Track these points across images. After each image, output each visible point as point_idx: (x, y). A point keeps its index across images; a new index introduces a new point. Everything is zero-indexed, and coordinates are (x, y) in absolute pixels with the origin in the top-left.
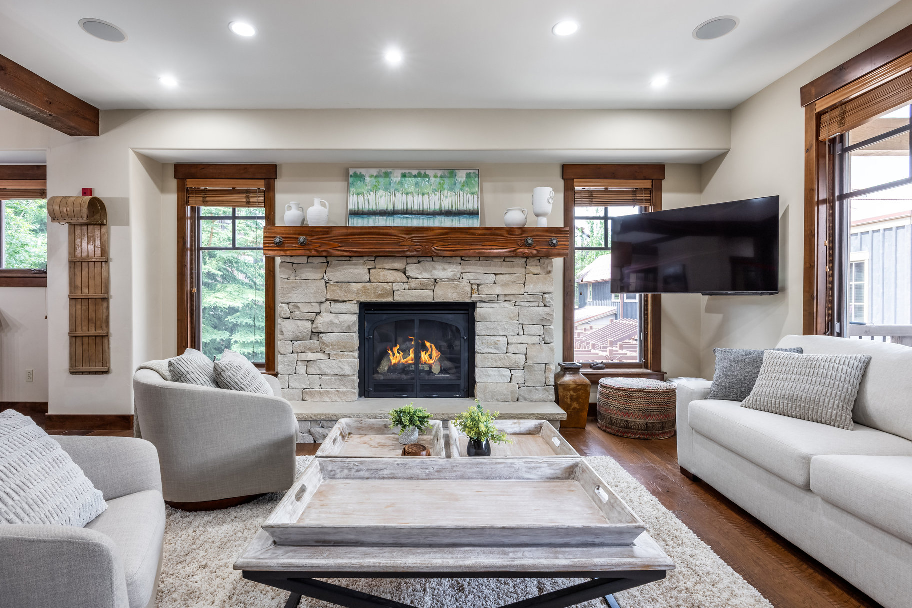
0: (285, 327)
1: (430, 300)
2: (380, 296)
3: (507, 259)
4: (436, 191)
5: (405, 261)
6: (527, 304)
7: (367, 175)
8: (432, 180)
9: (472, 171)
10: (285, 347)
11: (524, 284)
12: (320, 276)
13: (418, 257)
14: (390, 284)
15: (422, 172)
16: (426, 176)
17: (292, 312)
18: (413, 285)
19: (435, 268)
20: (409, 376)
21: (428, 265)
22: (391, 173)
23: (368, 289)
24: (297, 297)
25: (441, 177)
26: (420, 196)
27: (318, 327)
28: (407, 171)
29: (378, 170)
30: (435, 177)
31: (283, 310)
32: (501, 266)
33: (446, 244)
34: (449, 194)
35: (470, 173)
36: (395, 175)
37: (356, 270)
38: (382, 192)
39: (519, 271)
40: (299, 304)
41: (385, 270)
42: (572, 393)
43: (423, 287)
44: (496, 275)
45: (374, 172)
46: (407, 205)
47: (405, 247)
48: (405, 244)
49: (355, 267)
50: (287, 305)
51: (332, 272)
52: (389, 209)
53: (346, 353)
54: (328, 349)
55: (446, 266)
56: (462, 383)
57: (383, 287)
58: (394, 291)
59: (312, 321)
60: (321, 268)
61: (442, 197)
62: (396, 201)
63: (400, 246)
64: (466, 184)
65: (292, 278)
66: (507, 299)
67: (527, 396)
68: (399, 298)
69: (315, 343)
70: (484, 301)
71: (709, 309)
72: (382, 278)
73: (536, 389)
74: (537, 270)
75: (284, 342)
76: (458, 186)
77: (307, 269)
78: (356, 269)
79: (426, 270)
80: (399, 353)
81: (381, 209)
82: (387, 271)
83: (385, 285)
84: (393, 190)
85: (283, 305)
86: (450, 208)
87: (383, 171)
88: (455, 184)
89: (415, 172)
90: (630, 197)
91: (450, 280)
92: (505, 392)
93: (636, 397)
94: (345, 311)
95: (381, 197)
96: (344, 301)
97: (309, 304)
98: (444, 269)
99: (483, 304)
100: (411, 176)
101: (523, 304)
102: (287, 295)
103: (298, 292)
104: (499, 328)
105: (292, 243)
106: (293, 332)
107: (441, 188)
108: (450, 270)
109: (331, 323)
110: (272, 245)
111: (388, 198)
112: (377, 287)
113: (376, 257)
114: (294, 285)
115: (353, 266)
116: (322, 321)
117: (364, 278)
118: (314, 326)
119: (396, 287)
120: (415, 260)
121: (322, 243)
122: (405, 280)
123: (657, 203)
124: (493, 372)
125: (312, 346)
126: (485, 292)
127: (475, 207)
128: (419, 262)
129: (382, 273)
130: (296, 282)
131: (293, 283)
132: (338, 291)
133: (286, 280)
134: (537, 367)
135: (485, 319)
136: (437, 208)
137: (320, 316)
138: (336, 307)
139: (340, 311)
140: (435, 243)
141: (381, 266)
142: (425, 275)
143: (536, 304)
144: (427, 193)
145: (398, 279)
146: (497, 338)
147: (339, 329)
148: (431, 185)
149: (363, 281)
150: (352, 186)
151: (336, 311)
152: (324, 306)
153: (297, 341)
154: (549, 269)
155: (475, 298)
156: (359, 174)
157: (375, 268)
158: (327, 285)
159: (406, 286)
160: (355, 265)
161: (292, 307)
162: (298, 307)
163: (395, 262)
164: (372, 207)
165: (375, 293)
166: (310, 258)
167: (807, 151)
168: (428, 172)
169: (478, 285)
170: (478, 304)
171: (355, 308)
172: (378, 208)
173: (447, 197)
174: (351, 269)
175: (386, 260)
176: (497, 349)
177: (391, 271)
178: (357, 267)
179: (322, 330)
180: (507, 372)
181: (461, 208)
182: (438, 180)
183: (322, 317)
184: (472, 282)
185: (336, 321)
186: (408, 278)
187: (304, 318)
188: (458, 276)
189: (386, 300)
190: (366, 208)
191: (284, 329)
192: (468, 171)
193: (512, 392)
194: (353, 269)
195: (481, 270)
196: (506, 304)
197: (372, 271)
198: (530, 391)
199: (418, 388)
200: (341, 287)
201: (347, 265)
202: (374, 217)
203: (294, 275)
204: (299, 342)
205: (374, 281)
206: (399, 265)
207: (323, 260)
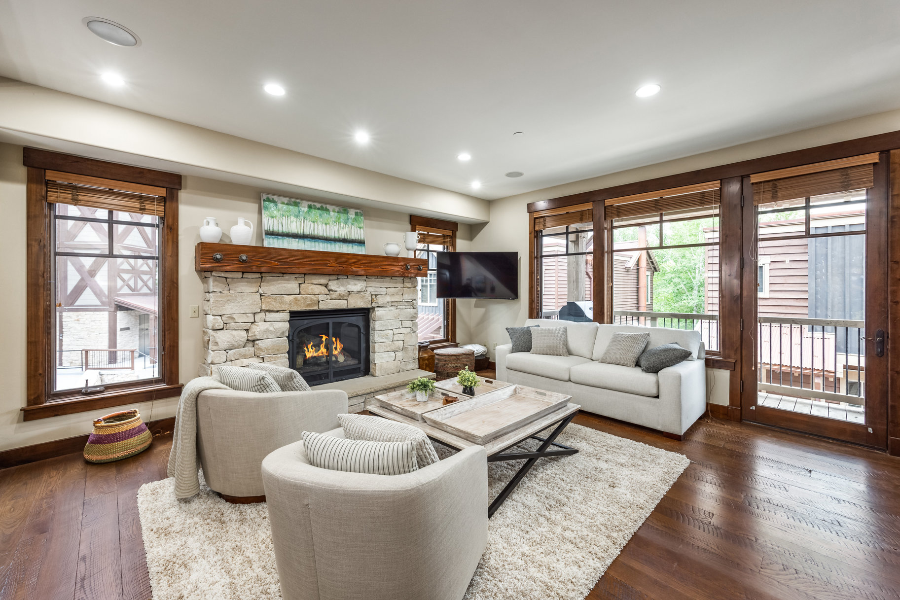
0: (219, 338)
1: (344, 307)
2: (309, 305)
3: (393, 278)
4: (335, 223)
5: (328, 278)
6: (404, 307)
7: (279, 202)
8: (332, 213)
9: (359, 211)
10: (220, 356)
11: (402, 294)
12: (255, 289)
13: (337, 275)
14: (317, 296)
15: (324, 206)
16: (327, 210)
17: (226, 324)
18: (334, 296)
19: (349, 284)
20: (323, 367)
21: (344, 281)
22: (299, 203)
23: (299, 300)
24: (231, 309)
25: (338, 212)
26: (324, 225)
27: (255, 335)
28: (312, 204)
29: (288, 199)
30: (334, 211)
31: (217, 322)
32: (390, 282)
33: (360, 266)
34: (344, 226)
35: (357, 212)
36: (303, 205)
37: (289, 285)
38: (293, 218)
39: (400, 285)
40: (234, 316)
41: (313, 285)
42: (426, 362)
43: (341, 297)
44: (387, 288)
45: (286, 200)
46: (314, 231)
47: (331, 268)
48: (331, 265)
49: (288, 282)
50: (220, 317)
51: (267, 286)
52: (299, 233)
53: (279, 355)
54: (263, 353)
55: (357, 282)
56: (362, 366)
57: (311, 298)
58: (319, 302)
59: (247, 330)
60: (255, 282)
61: (340, 228)
62: (305, 227)
63: (328, 266)
64: (355, 220)
65: (225, 292)
66: (393, 304)
67: (405, 368)
68: (323, 306)
69: (250, 349)
70: (380, 307)
71: (476, 306)
72: (310, 291)
73: (409, 363)
74: (409, 285)
75: (219, 353)
76: (350, 221)
77: (242, 284)
78: (289, 283)
79: (342, 285)
80: (312, 349)
81: (293, 232)
82: (315, 286)
83: (313, 297)
84: (302, 218)
85: (217, 317)
86: (346, 237)
87: (293, 200)
88: (348, 219)
89: (318, 205)
90: (442, 240)
91: (359, 292)
92: (393, 367)
93: (462, 359)
94: (279, 320)
95: (292, 222)
96: (278, 311)
97: (244, 315)
98: (355, 284)
99: (379, 309)
100: (315, 208)
101: (401, 307)
102: (221, 308)
103: (232, 304)
104: (389, 324)
105: (233, 260)
106: (228, 342)
107: (338, 221)
108: (360, 285)
109: (267, 330)
110: (211, 261)
111: (298, 223)
112: (306, 298)
113: (305, 274)
114: (229, 298)
115: (286, 282)
116: (259, 329)
117: (296, 291)
118: (250, 334)
119: (321, 297)
120: (335, 277)
121: (263, 261)
122: (328, 292)
123: (454, 245)
124: (385, 355)
125: (247, 353)
126: (381, 300)
127: (362, 238)
128: (338, 279)
129: (310, 288)
130: (230, 296)
131: (228, 296)
132: (272, 303)
133: (220, 294)
134: (410, 348)
135: (380, 319)
136: (337, 236)
137: (255, 325)
138: (270, 316)
139: (275, 320)
140: (353, 266)
141: (310, 281)
142: (342, 289)
143: (409, 307)
144: (329, 223)
145: (323, 292)
146: (388, 331)
147: (273, 335)
148: (331, 218)
149: (295, 293)
150: (266, 209)
151: (271, 320)
152: (258, 317)
153: (230, 350)
154: (416, 284)
155: (374, 304)
156: (271, 199)
157: (304, 283)
158: (262, 297)
159: (329, 297)
160: (288, 280)
161: (226, 319)
162: (233, 318)
163: (321, 279)
164: (285, 230)
165: (304, 303)
166: (244, 274)
167: (530, 234)
168: (329, 207)
169: (376, 295)
170: (376, 309)
171: (287, 316)
172: (290, 232)
173: (343, 228)
174: (285, 283)
175: (314, 277)
176: (388, 339)
177: (317, 286)
178: (290, 282)
179: (259, 338)
180: (393, 354)
181: (353, 238)
182: (336, 214)
183: (257, 326)
184: (373, 293)
185: (271, 328)
186: (329, 291)
187: (240, 328)
188: (364, 290)
189: (313, 308)
190: (280, 231)
191: (218, 340)
192: (356, 211)
193: (397, 367)
194: (287, 283)
195: (378, 285)
196: (392, 308)
197: (302, 286)
198: (406, 364)
199: (332, 376)
200: (275, 299)
201: (281, 280)
202: (288, 239)
203: (227, 288)
204: (234, 351)
205: (304, 293)
206: (323, 280)
207: (258, 275)
